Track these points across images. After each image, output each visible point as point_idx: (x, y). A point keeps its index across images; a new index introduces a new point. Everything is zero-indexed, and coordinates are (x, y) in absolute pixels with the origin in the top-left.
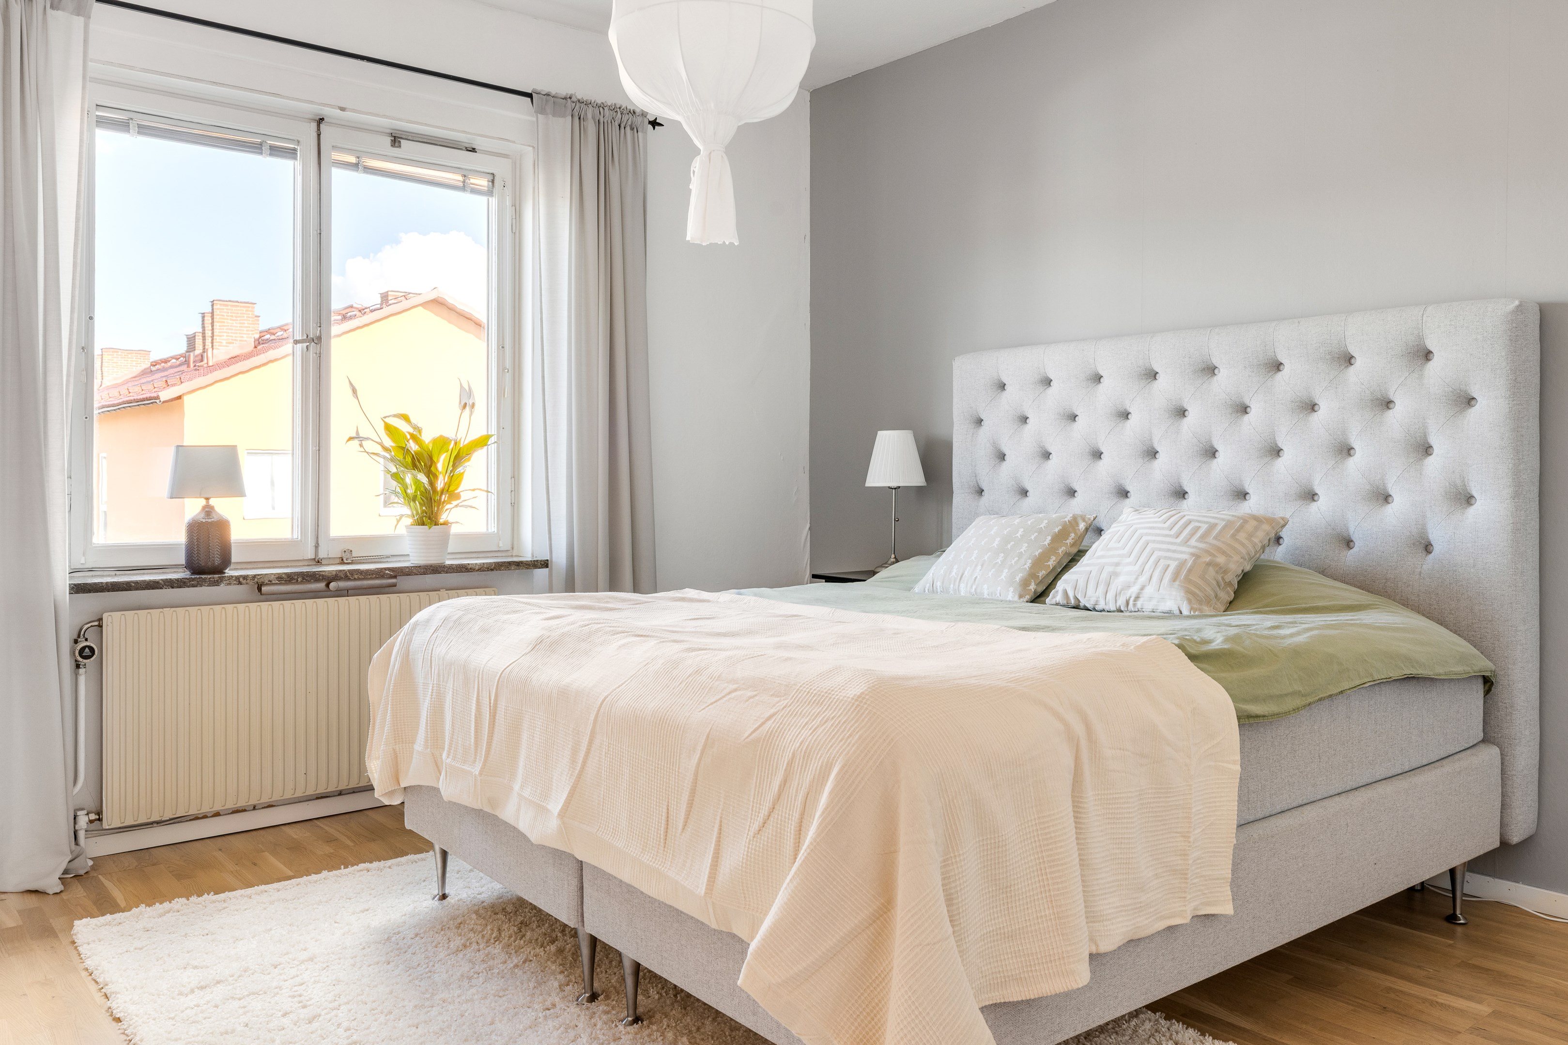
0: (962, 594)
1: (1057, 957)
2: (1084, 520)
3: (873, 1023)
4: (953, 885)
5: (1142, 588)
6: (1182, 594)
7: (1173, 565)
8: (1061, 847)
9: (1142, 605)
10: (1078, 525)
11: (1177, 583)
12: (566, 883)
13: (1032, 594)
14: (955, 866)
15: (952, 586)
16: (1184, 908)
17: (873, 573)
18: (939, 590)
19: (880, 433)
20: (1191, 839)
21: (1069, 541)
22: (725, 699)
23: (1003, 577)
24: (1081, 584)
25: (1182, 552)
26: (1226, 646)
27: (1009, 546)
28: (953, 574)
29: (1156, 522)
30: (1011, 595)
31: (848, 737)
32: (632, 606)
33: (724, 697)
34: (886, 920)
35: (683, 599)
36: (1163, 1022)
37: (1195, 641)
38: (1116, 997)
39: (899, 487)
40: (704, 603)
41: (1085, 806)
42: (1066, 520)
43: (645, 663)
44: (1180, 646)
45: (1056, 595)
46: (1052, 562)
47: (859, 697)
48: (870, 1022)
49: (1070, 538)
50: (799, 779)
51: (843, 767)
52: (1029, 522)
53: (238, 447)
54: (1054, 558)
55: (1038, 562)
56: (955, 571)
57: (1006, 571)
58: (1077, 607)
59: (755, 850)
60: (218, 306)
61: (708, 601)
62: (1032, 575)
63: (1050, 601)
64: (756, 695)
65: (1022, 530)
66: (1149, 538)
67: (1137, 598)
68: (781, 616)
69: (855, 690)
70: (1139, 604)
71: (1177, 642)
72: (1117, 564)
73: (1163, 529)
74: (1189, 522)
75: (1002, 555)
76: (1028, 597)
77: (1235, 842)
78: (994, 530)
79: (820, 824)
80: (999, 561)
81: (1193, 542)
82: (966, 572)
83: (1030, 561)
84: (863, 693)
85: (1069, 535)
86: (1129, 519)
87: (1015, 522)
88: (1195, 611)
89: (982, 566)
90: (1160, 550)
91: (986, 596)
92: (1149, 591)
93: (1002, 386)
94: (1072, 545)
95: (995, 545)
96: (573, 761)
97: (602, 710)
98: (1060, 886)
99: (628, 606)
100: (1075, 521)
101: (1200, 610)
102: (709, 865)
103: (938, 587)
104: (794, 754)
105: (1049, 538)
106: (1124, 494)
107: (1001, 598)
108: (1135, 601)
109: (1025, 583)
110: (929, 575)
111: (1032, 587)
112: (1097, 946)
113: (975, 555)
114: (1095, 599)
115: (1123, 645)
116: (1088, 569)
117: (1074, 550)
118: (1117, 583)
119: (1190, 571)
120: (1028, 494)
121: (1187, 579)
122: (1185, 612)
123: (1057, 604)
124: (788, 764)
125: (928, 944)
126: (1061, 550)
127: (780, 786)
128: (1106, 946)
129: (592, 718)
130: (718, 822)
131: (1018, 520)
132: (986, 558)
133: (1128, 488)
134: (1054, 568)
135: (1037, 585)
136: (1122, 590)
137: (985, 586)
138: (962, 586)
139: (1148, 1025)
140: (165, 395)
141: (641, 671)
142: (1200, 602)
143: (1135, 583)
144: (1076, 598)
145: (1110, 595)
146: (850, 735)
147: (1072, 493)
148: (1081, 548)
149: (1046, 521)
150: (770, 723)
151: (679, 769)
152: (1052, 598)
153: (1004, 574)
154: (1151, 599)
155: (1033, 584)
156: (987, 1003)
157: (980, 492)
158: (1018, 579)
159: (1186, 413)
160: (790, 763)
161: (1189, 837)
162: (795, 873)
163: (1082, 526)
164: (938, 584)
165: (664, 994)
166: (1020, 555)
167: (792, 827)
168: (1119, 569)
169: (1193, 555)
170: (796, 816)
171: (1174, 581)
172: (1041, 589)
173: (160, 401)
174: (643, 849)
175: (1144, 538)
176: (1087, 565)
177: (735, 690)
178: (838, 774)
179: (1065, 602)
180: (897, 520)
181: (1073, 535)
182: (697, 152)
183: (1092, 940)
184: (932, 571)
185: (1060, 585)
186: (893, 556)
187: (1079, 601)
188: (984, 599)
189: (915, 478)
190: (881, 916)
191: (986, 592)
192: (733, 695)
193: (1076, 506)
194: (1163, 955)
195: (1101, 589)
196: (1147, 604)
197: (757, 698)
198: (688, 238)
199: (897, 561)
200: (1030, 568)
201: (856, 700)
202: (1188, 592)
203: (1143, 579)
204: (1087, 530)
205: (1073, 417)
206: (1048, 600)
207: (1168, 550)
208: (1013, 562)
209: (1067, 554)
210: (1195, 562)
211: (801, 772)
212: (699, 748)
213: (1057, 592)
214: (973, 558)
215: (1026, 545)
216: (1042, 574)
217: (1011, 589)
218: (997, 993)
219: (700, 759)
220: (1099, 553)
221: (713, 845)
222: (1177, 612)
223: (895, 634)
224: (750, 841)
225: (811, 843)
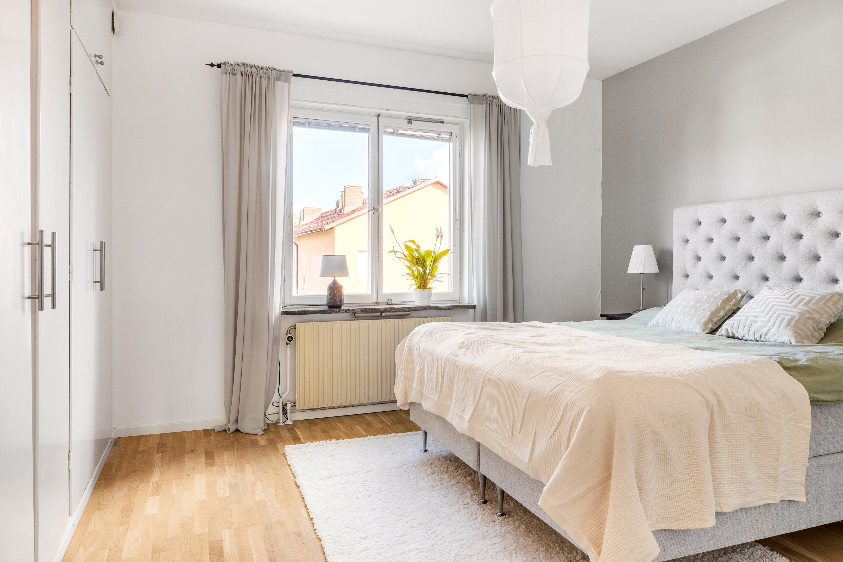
0: (673, 328)
1: (697, 511)
2: (741, 293)
3: (601, 530)
4: (642, 471)
5: (769, 330)
6: (792, 333)
7: (787, 318)
8: (700, 458)
9: (769, 338)
10: (737, 295)
11: (789, 327)
12: (472, 451)
13: (710, 329)
14: (642, 462)
15: (668, 324)
16: (775, 496)
17: (630, 315)
18: (661, 326)
19: (635, 247)
20: (780, 461)
21: (732, 303)
22: (538, 376)
23: (694, 320)
24: (735, 326)
25: (793, 312)
26: (807, 364)
27: (698, 305)
28: (669, 318)
29: (779, 295)
30: (698, 330)
31: (592, 398)
32: (507, 329)
33: (538, 375)
34: (608, 483)
35: (532, 326)
36: (768, 552)
37: (790, 360)
38: (735, 535)
39: (645, 273)
40: (542, 328)
41: (716, 439)
42: (731, 292)
43: (506, 357)
44: (778, 362)
45: (722, 331)
46: (722, 314)
47: (598, 379)
48: (600, 529)
49: (733, 302)
50: (569, 415)
51: (589, 411)
52: (710, 293)
53: (346, 256)
54: (723, 312)
55: (714, 313)
56: (669, 316)
57: (696, 317)
58: (733, 337)
59: (550, 445)
60: (347, 189)
61: (544, 327)
62: (710, 320)
63: (718, 333)
64: (552, 375)
65: (706, 297)
66: (775, 303)
67: (766, 334)
68: (576, 336)
69: (597, 376)
70: (767, 338)
71: (778, 360)
72: (756, 316)
73: (783, 299)
74: (799, 295)
75: (695, 309)
76: (707, 331)
77: (808, 465)
78: (691, 297)
79: (577, 436)
80: (693, 312)
81: (800, 306)
82: (675, 317)
83: (709, 313)
84: (600, 378)
85: (732, 300)
86: (765, 293)
87: (703, 293)
88: (799, 342)
89: (684, 314)
90: (780, 310)
91: (685, 329)
92: (773, 330)
93: (700, 223)
94: (734, 305)
95: (691, 304)
96: (475, 398)
97: (486, 377)
98: (700, 477)
99: (506, 329)
100: (735, 293)
101: (802, 342)
102: (530, 449)
103: (661, 324)
104: (567, 403)
105: (721, 301)
106: (766, 279)
107: (693, 331)
108: (765, 336)
109: (706, 324)
110: (656, 318)
111: (710, 326)
112: (721, 508)
113: (680, 309)
114: (743, 334)
115: (745, 360)
116: (740, 318)
117: (735, 308)
118: (755, 326)
119: (797, 321)
120: (713, 278)
121: (795, 326)
122: (793, 343)
123: (722, 335)
124: (564, 408)
125: (625, 497)
126: (727, 308)
127: (561, 417)
128: (726, 509)
129: (482, 380)
130: (534, 431)
131: (704, 292)
132: (686, 310)
133: (768, 276)
134: (723, 317)
135: (713, 325)
136: (758, 330)
137: (685, 325)
138: (673, 324)
139: (759, 552)
140: (327, 227)
141: (504, 360)
142: (803, 338)
143: (765, 326)
144: (733, 333)
145: (751, 332)
146: (593, 397)
147: (737, 278)
148: (739, 306)
149: (720, 293)
150: (557, 388)
151: (518, 405)
152: (720, 332)
153: (695, 319)
154: (774, 335)
155: (710, 324)
156: (660, 529)
157: (687, 276)
158: (702, 322)
159: (803, 237)
160: (565, 407)
161: (779, 460)
162: (565, 458)
163: (740, 295)
164: (661, 323)
165: (516, 505)
166: (704, 310)
167: (566, 436)
168: (756, 319)
169: (799, 313)
170: (568, 431)
171: (787, 326)
172: (715, 327)
173: (325, 230)
174: (502, 439)
175: (772, 303)
176: (739, 316)
177: (543, 372)
178: (586, 414)
179: (727, 335)
180: (644, 290)
181: (734, 300)
182: (533, 124)
183: (718, 504)
184: (658, 316)
185: (724, 326)
186: (641, 307)
187: (734, 335)
188: (683, 331)
189: (654, 269)
190: (606, 481)
191: (685, 327)
192: (542, 374)
193: (739, 285)
194: (763, 517)
195: (746, 328)
196: (772, 338)
197: (552, 376)
198: (528, 164)
199: (644, 309)
200: (709, 316)
201: (597, 381)
202: (795, 332)
203: (770, 325)
204: (742, 297)
205: (738, 239)
206: (717, 333)
207: (785, 310)
208: (700, 313)
209: (730, 310)
210: (800, 317)
211: (570, 411)
212: (526, 397)
213: (723, 329)
214: (679, 310)
215: (708, 304)
216: (716, 319)
217: (699, 327)
218: (665, 525)
219: (527, 402)
220: (746, 310)
221: (532, 441)
222: (789, 343)
223: (629, 348)
224: (547, 441)
225: (573, 445)
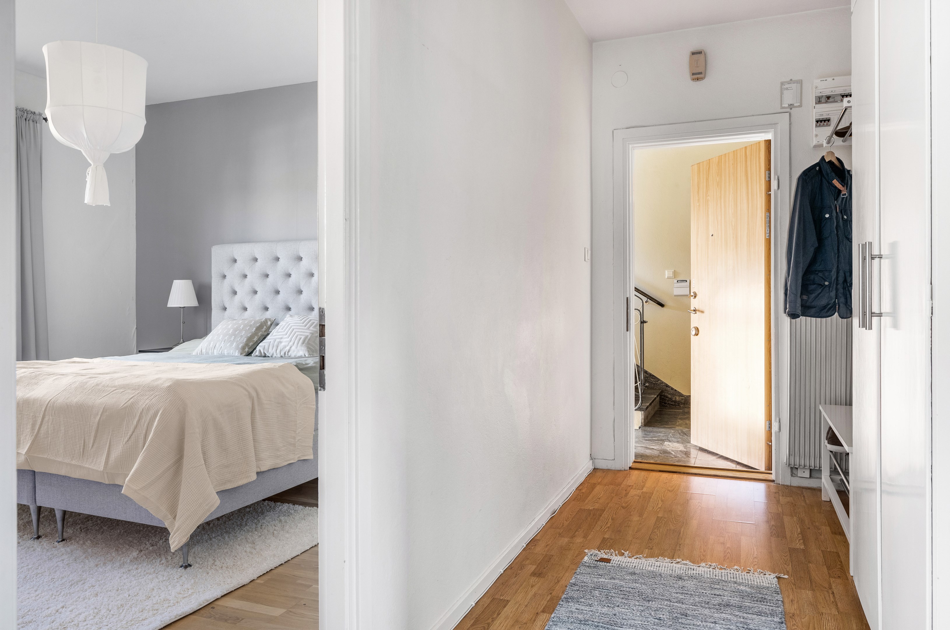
0: (215, 354)
2: (270, 320)
4: (206, 448)
5: (291, 348)
6: (306, 349)
7: (303, 337)
8: (246, 434)
9: (291, 354)
10: (267, 323)
11: (304, 344)
12: (25, 486)
13: (246, 352)
14: (206, 442)
15: (210, 351)
16: (295, 457)
18: (204, 354)
19: (174, 282)
20: (297, 433)
21: (264, 330)
23: (233, 346)
24: (266, 347)
25: (307, 332)
27: (237, 333)
28: (211, 346)
29: (298, 321)
30: (237, 354)
31: (165, 401)
33: (110, 393)
34: (181, 463)
37: (303, 364)
38: (269, 489)
39: (185, 307)
41: (256, 420)
42: (262, 320)
44: (296, 366)
45: (256, 353)
46: (255, 339)
47: (169, 386)
49: (264, 328)
50: (145, 418)
51: (163, 411)
52: (246, 322)
54: (256, 337)
55: (250, 339)
56: (212, 344)
57: (235, 343)
58: (265, 356)
59: (126, 448)
61: (89, 362)
62: (246, 345)
63: (254, 355)
65: (243, 325)
66: (295, 327)
67: (289, 351)
69: (167, 384)
70: (289, 354)
71: (295, 364)
72: (281, 338)
73: (300, 323)
74: (311, 320)
75: (234, 336)
76: (244, 354)
78: (230, 326)
79: (154, 433)
80: (232, 339)
81: (311, 328)
82: (217, 345)
83: (246, 339)
84: (171, 385)
85: (263, 327)
86: (288, 319)
87: (240, 322)
88: (310, 355)
89: (224, 342)
90: (298, 332)
91: (226, 354)
92: (293, 348)
93: (235, 261)
94: (265, 331)
95: (230, 332)
96: (33, 430)
97: (48, 407)
98: (245, 447)
100: (266, 321)
101: (312, 355)
102: (105, 458)
103: (204, 352)
104: (143, 410)
105: (255, 329)
106: (289, 309)
107: (233, 355)
108: (288, 353)
109: (243, 348)
110: (199, 348)
111: (247, 350)
112: (259, 468)
113: (221, 337)
114: (272, 353)
116: (270, 341)
117: (266, 333)
118: (281, 346)
119: (309, 339)
120: (247, 310)
121: (308, 343)
122: (307, 356)
123: (257, 356)
124: (140, 414)
125: (195, 467)
126: (260, 334)
127: (137, 422)
128: (263, 469)
129: (43, 410)
130: (109, 441)
131: (241, 321)
132: (226, 338)
133: (290, 307)
134: (257, 341)
135: (249, 349)
136: (283, 348)
137: (226, 350)
138: (215, 351)
141: (67, 388)
143: (288, 345)
144: (264, 353)
145: (278, 351)
146: (166, 400)
147: (266, 309)
148: (268, 332)
149: (254, 321)
150: (132, 400)
151: (91, 423)
152: (255, 354)
153: (234, 345)
154: (294, 351)
155: (247, 348)
156: (219, 491)
157: (225, 309)
158: (240, 347)
159: (313, 275)
160: (141, 413)
163: (269, 323)
164: (204, 351)
166: (242, 336)
167: (142, 437)
168: (282, 340)
169: (311, 333)
170: (144, 432)
172: (250, 351)
174: (71, 459)
175: (293, 327)
176: (269, 339)
177: (115, 390)
178: (161, 414)
179: (260, 355)
180: (184, 323)
181: (265, 327)
182: (89, 165)
183: (257, 466)
184: (201, 345)
185: (258, 348)
186: (182, 340)
187: (266, 354)
188: (225, 356)
189: (193, 303)
190: (178, 461)
191: (226, 353)
192: (114, 392)
193: (268, 315)
194: (287, 474)
195: (275, 349)
196: (293, 353)
197: (125, 392)
198: (85, 202)
199: (184, 342)
200: (246, 342)
201: (168, 387)
202: (308, 348)
203: (291, 344)
204: (271, 325)
205: (267, 276)
206: (252, 355)
207: (301, 332)
208: (238, 339)
209: (262, 335)
210: (311, 337)
211: (146, 416)
212: (100, 413)
213: (257, 351)
214: (220, 338)
215: (244, 332)
216: (251, 344)
217: (237, 351)
218: (222, 487)
219: (100, 419)
220: (274, 334)
221: (106, 451)
222: (304, 356)
224: (124, 445)
225: (151, 440)
